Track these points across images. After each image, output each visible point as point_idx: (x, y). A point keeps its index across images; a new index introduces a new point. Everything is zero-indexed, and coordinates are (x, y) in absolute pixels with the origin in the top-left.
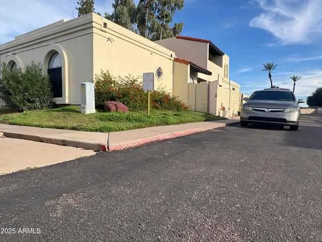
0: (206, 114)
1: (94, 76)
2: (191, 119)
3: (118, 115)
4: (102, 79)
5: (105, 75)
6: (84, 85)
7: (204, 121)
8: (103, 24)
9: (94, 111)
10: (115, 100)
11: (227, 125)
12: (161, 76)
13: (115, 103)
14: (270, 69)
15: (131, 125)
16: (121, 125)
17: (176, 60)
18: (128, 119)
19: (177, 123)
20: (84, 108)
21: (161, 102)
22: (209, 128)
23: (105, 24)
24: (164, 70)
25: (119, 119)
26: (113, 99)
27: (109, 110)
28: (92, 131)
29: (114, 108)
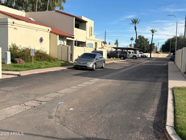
0: (66, 62)
1: (9, 46)
2: (53, 65)
3: (21, 65)
4: (12, 47)
5: (13, 45)
6: (7, 53)
7: (60, 66)
8: (12, 23)
9: (10, 63)
10: (19, 58)
11: (68, 68)
12: (42, 42)
13: (19, 59)
14: (135, 23)
15: (26, 69)
16: (22, 69)
17: (51, 32)
18: (25, 67)
19: (45, 68)
20: (6, 62)
21: (41, 57)
22: (57, 70)
23: (13, 23)
24: (44, 38)
25: (21, 67)
26: (18, 57)
27: (17, 63)
28: (13, 71)
29: (19, 62)
